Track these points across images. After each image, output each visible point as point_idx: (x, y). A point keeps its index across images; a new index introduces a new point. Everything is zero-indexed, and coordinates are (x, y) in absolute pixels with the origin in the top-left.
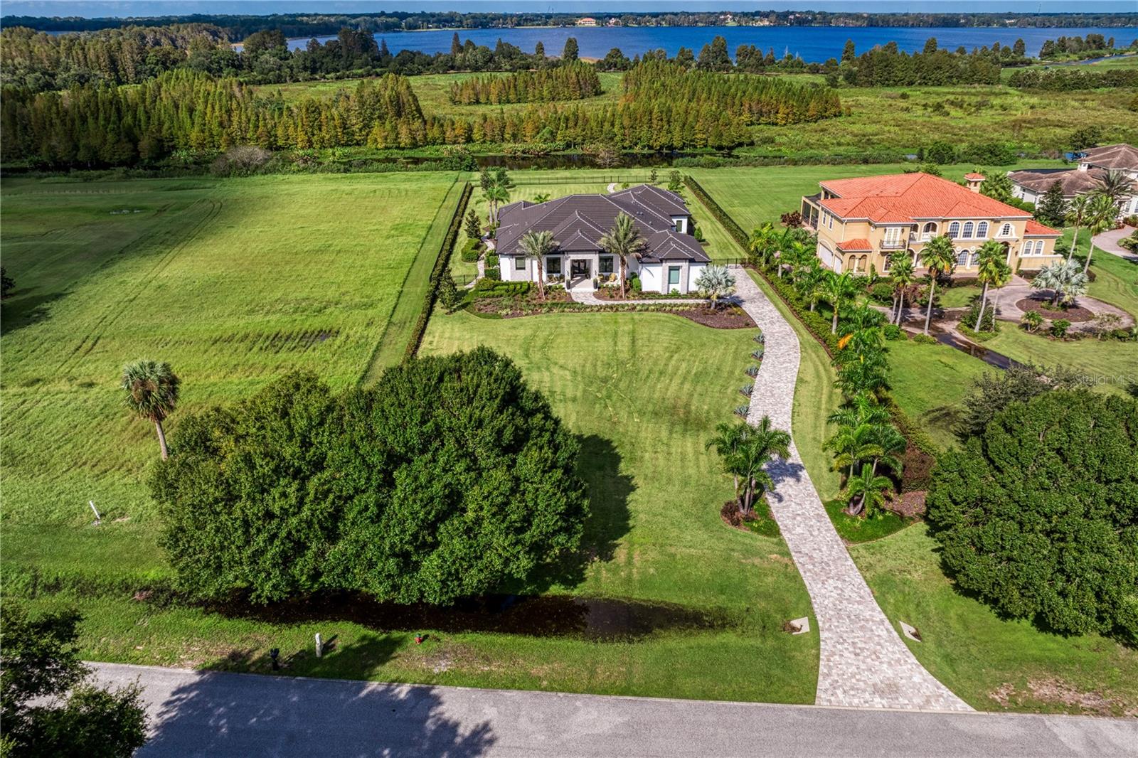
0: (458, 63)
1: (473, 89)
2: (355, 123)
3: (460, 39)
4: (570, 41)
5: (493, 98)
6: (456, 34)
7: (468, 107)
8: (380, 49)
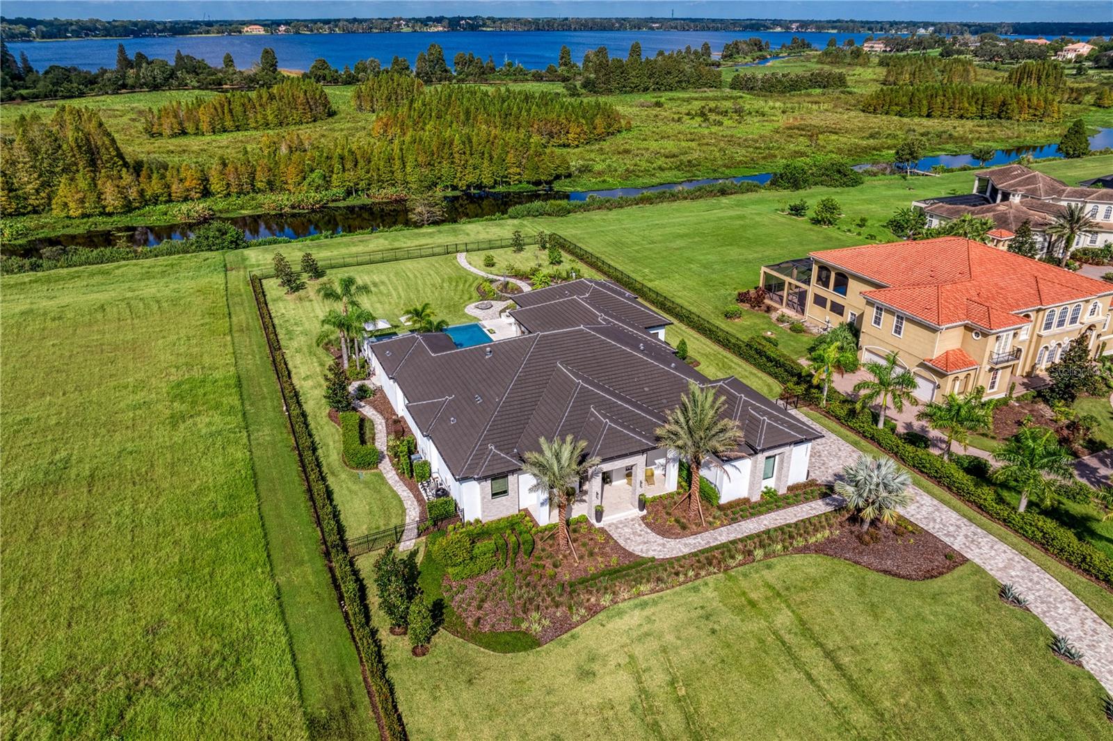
0: (130, 81)
1: (176, 116)
2: (27, 182)
3: (127, 52)
4: (266, 52)
5: (204, 126)
6: (121, 46)
7: (173, 140)
8: (20, 64)
